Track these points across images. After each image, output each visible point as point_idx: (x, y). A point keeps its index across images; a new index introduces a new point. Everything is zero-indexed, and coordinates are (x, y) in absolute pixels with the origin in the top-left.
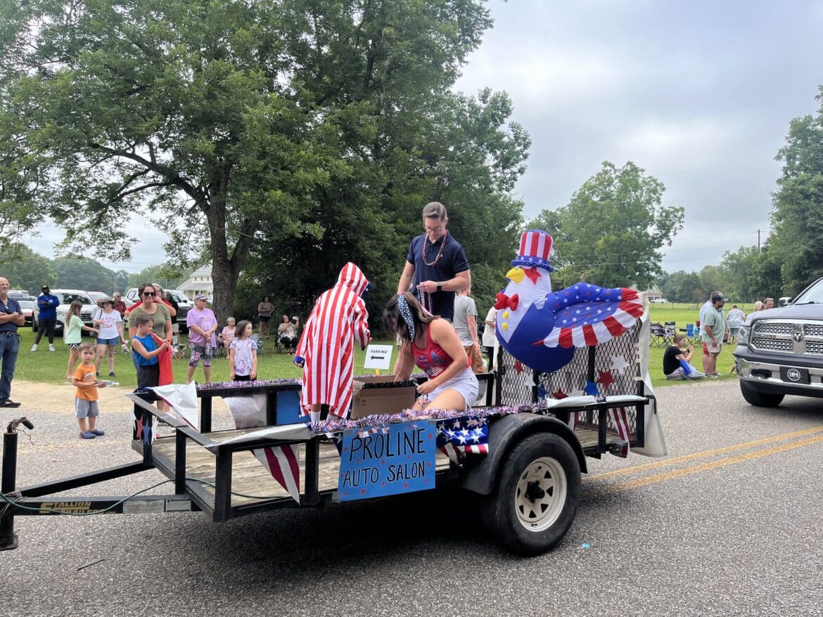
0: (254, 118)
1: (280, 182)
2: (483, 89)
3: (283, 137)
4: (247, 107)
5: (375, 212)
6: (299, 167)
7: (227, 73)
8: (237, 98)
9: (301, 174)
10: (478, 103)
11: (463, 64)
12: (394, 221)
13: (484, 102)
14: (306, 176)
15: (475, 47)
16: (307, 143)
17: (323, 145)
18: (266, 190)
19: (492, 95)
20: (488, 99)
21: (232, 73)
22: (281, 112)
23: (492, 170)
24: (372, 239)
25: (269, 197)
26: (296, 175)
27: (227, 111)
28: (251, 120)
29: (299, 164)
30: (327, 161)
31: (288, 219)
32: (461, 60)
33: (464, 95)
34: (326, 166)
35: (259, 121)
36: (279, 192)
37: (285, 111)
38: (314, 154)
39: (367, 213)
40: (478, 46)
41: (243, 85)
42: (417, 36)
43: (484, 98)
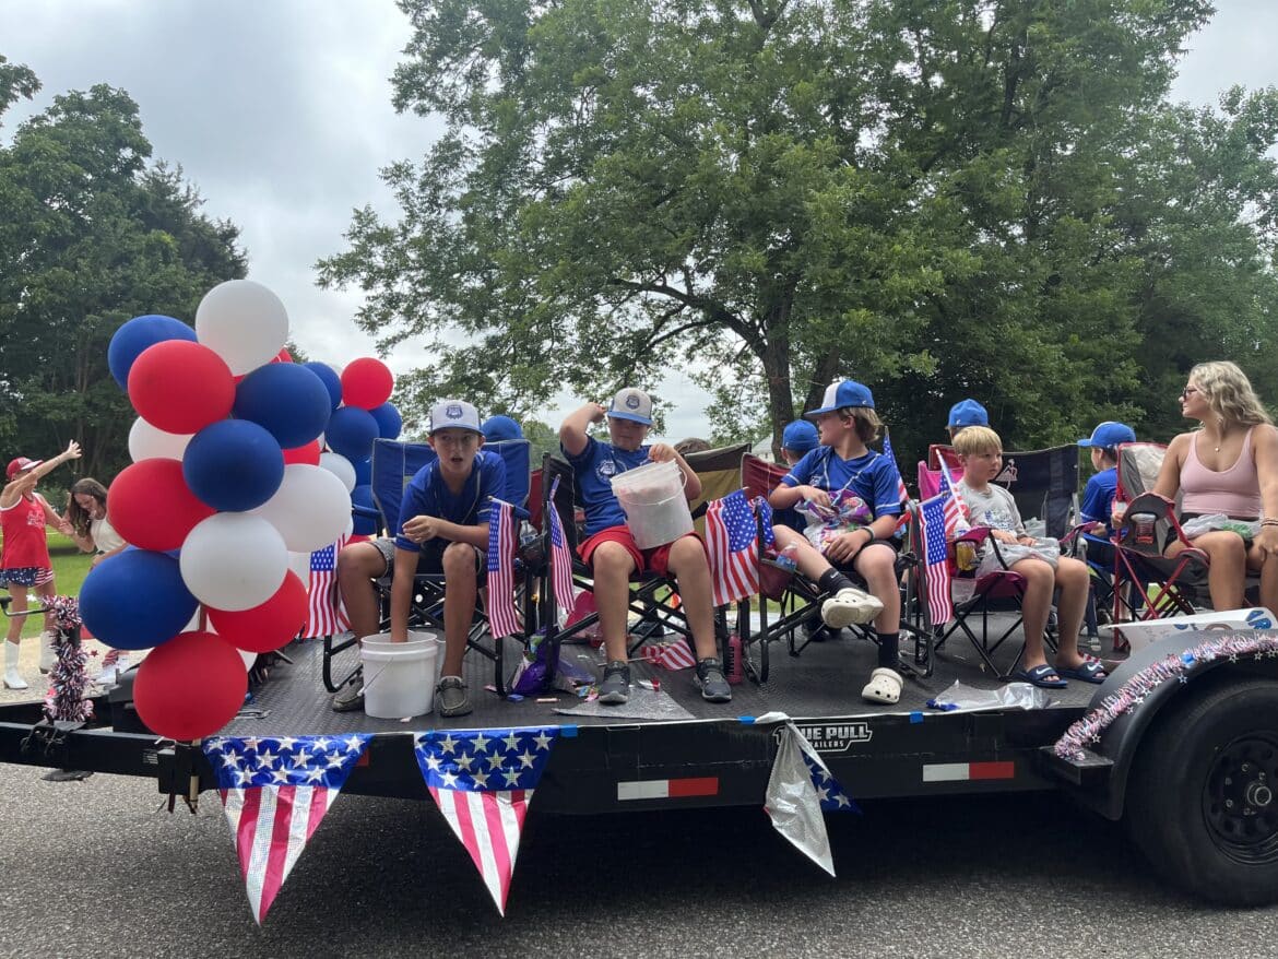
0: (823, 207)
1: (865, 298)
2: (1228, 89)
3: (867, 228)
4: (813, 191)
5: (1025, 328)
6: (892, 270)
7: (782, 149)
8: (797, 183)
9: (896, 280)
10: (1220, 114)
11: (1177, 56)
12: (1063, 339)
13: (1232, 112)
14: (903, 281)
15: (1203, 21)
16: (905, 232)
17: (931, 231)
18: (843, 311)
19: (1247, 96)
20: (1240, 105)
21: (789, 149)
22: (862, 192)
23: (1258, 229)
24: (1024, 372)
25: (849, 319)
26: (888, 282)
27: (785, 204)
28: (818, 210)
29: (892, 266)
30: (940, 255)
31: (878, 351)
32: (1174, 49)
33: (1191, 107)
34: (938, 262)
35: (830, 210)
36: (863, 312)
37: (869, 189)
38: (916, 246)
39: (1012, 330)
40: (1208, 18)
41: (805, 163)
42: (1089, 26)
43: (1231, 105)
